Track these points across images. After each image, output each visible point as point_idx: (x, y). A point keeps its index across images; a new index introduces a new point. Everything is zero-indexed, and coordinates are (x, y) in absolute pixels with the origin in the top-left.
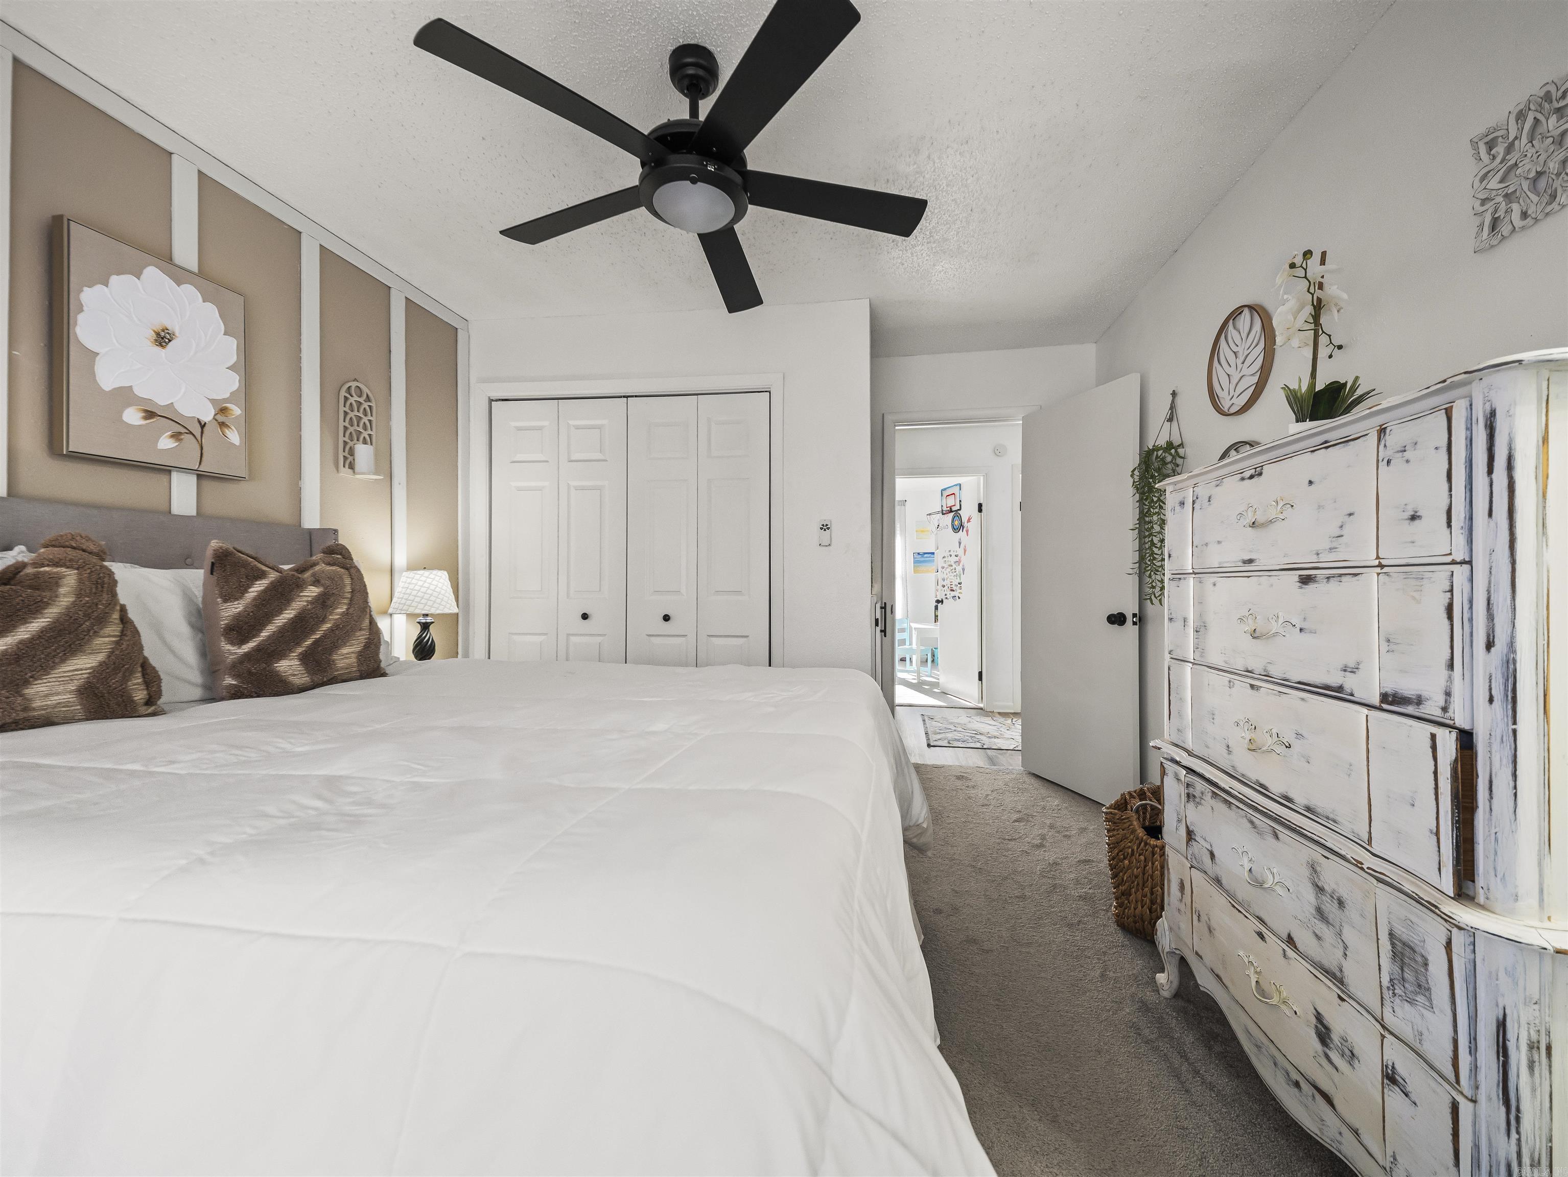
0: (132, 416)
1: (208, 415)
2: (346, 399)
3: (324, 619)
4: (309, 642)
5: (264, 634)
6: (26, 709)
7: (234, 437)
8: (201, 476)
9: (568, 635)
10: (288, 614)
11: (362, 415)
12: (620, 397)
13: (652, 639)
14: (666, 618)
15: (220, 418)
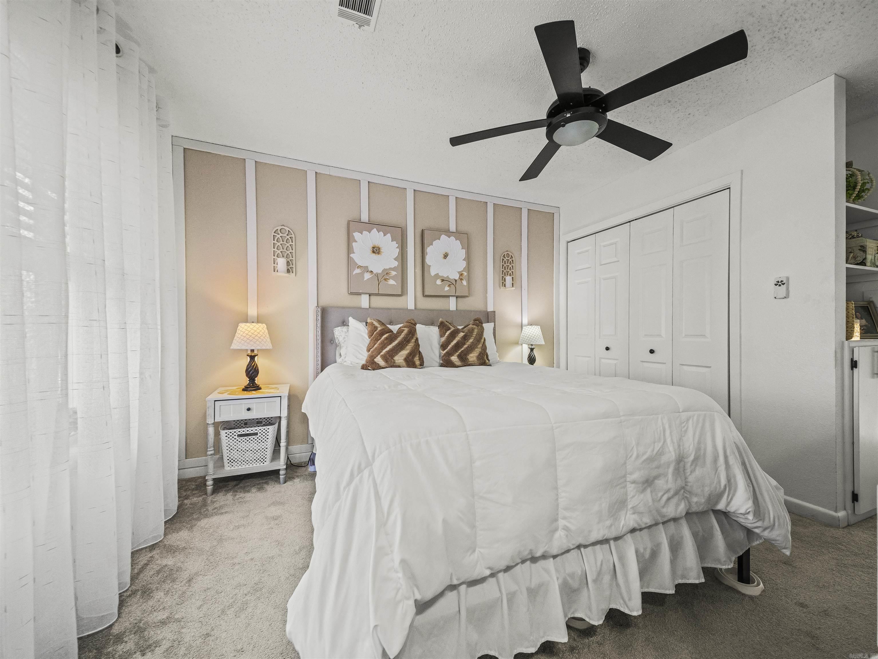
0: (439, 282)
1: (457, 277)
2: (503, 259)
3: (464, 344)
4: (460, 351)
5: (449, 348)
6: (394, 363)
7: (465, 283)
8: (457, 297)
9: (600, 358)
10: (455, 342)
11: (509, 265)
12: (627, 223)
13: (644, 363)
14: (652, 351)
15: (461, 277)
